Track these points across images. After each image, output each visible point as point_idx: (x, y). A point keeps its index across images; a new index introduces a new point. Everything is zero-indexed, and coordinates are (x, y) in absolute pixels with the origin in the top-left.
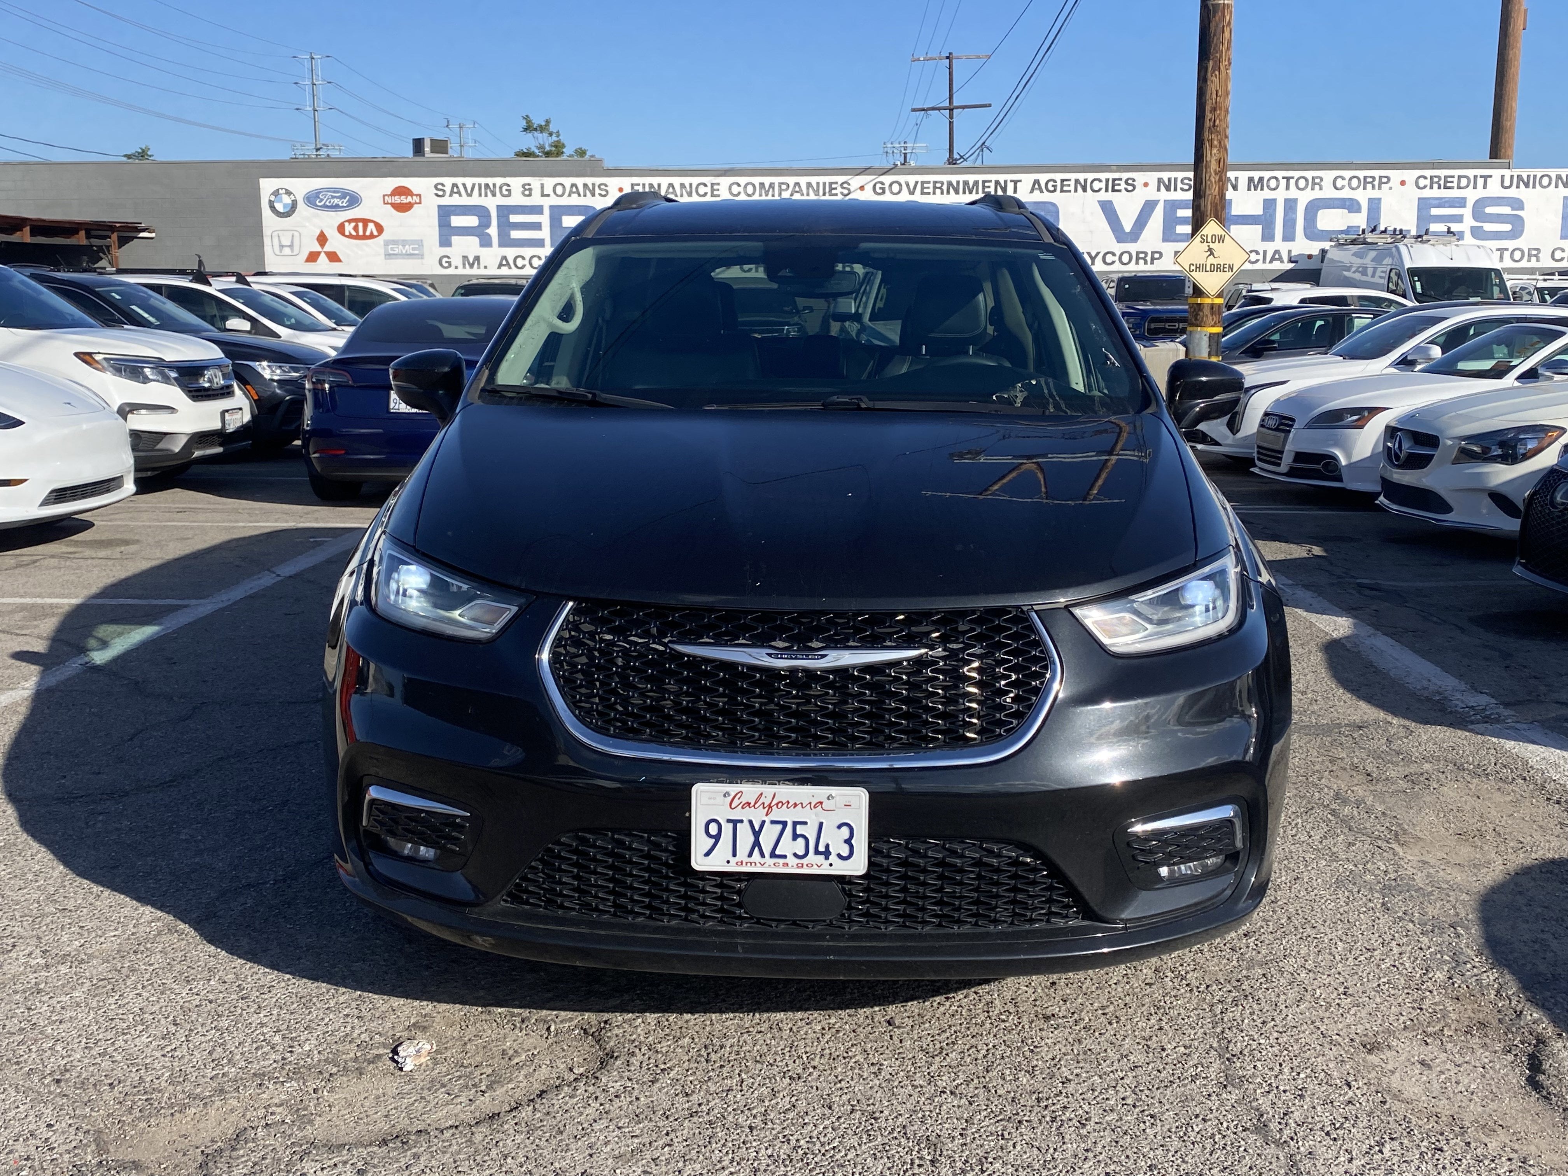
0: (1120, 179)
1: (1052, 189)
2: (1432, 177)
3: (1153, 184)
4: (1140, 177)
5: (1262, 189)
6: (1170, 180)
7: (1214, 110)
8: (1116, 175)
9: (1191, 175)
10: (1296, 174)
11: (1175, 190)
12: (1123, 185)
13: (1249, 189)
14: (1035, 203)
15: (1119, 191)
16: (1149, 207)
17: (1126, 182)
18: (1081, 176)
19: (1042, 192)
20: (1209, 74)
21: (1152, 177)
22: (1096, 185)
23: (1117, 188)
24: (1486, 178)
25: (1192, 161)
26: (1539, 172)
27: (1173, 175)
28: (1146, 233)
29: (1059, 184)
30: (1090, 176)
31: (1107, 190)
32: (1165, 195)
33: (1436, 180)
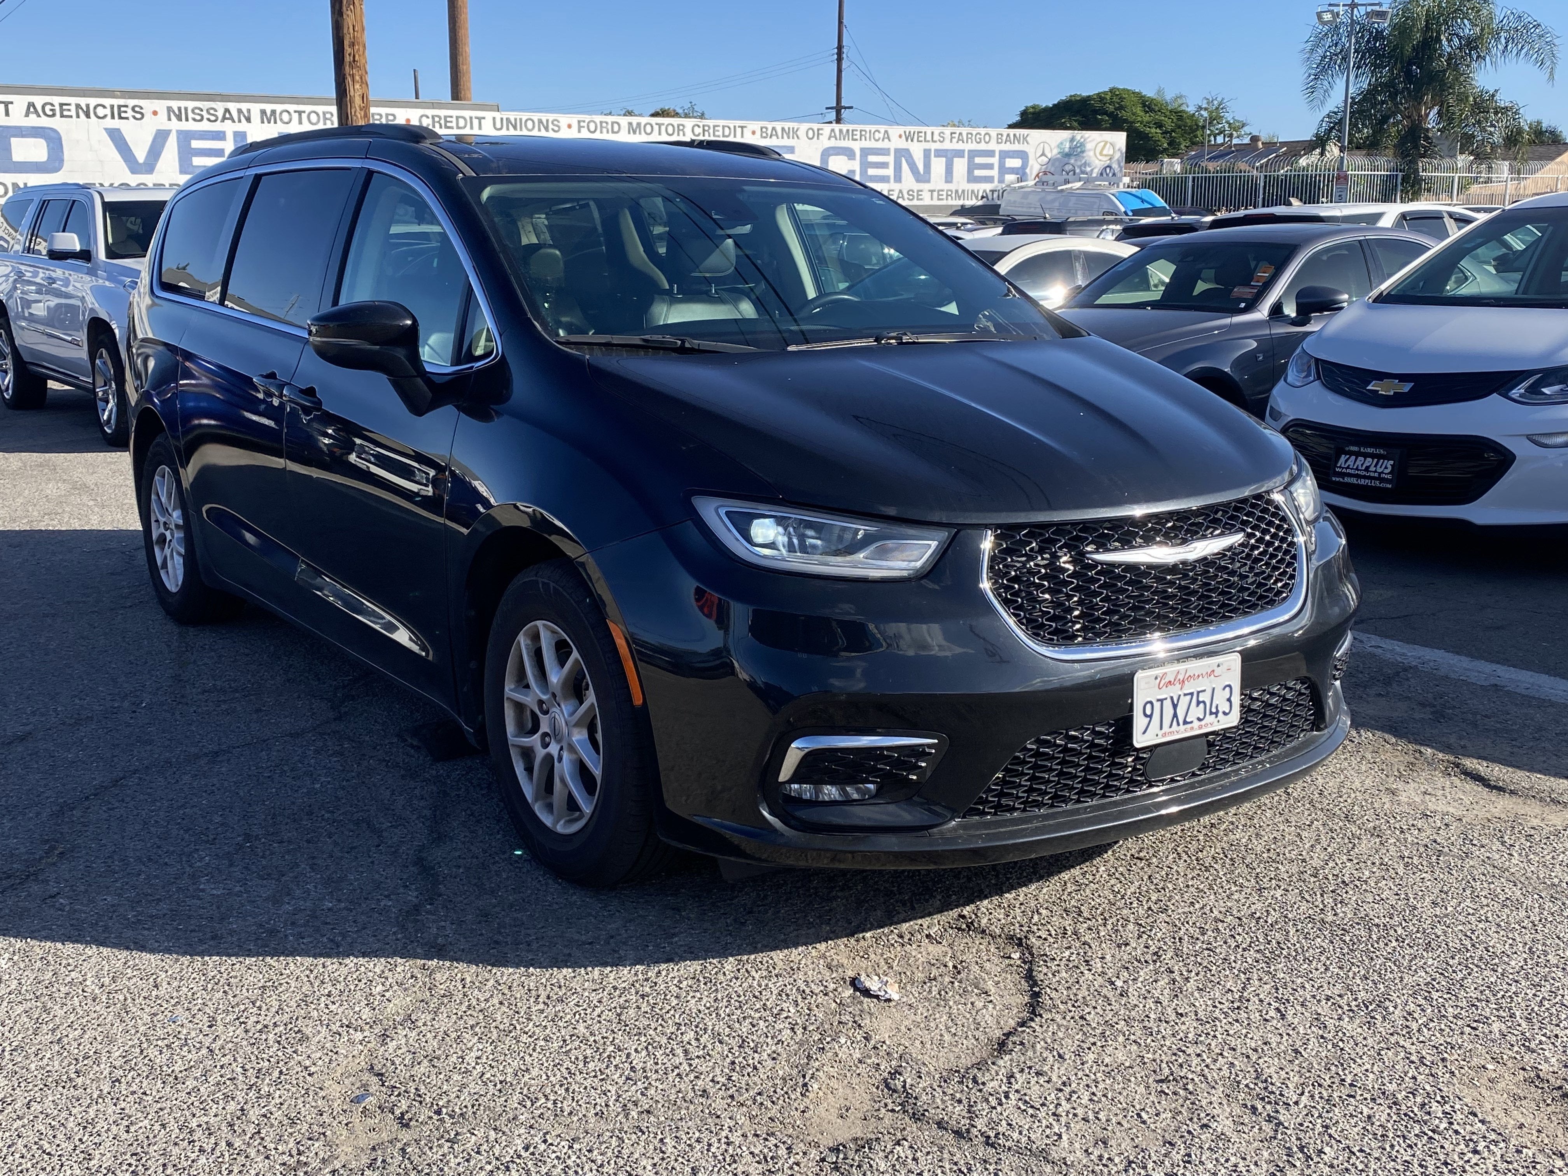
0: (126, 106)
1: (50, 113)
2: (433, 117)
3: (163, 114)
4: (148, 105)
5: (275, 122)
6: (179, 109)
7: (352, 45)
8: (122, 102)
9: (334, 109)
10: (308, 108)
11: (187, 120)
12: (130, 113)
13: (263, 122)
14: (33, 128)
15: (127, 118)
16: (161, 137)
17: (133, 109)
18: (83, 101)
19: (39, 116)
20: (344, 8)
21: (161, 105)
22: (101, 112)
23: (123, 115)
24: (480, 119)
25: (334, 95)
26: (524, 116)
27: (183, 104)
28: (161, 165)
29: (57, 108)
30: (93, 102)
31: (113, 117)
32: (175, 125)
33: (437, 119)
